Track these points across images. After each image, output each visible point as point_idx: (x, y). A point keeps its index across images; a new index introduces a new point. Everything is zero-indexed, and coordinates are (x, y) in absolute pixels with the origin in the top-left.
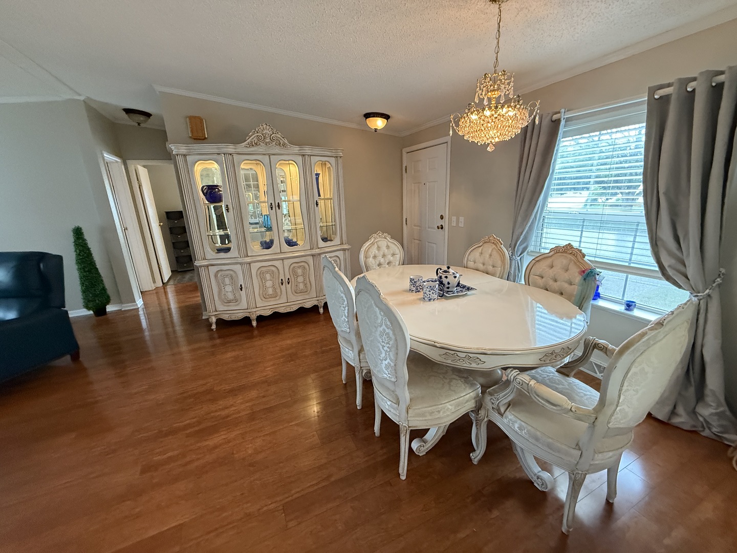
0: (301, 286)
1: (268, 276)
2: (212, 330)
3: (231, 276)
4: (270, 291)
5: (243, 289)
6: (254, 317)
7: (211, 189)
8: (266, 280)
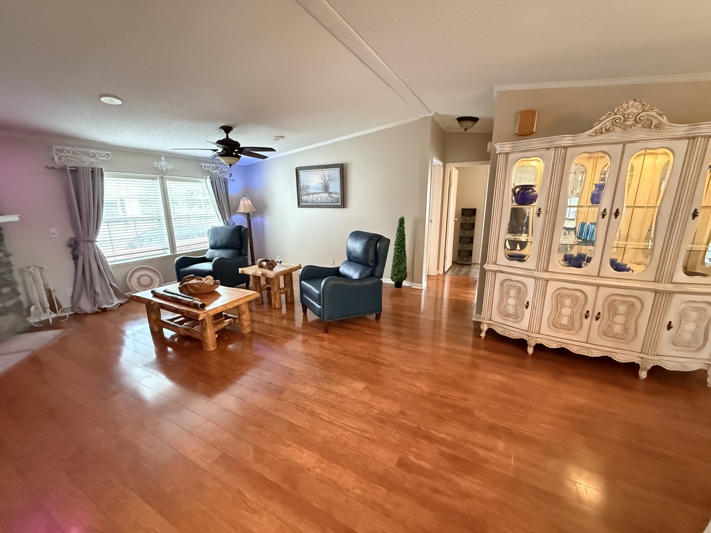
0: (618, 329)
1: (568, 302)
2: (481, 337)
3: (520, 289)
4: (565, 321)
5: (529, 308)
6: (532, 343)
7: (524, 189)
8: (563, 306)
